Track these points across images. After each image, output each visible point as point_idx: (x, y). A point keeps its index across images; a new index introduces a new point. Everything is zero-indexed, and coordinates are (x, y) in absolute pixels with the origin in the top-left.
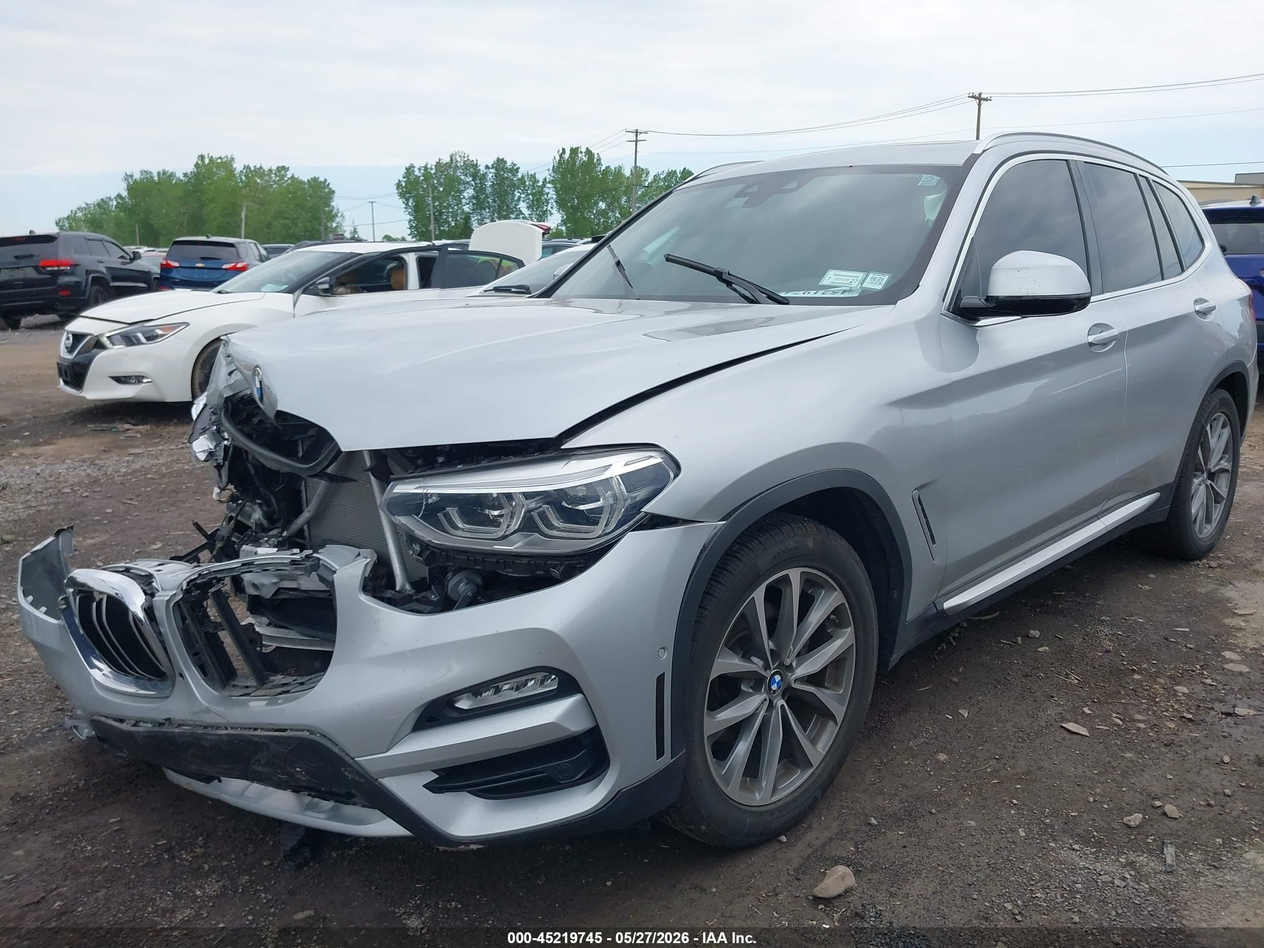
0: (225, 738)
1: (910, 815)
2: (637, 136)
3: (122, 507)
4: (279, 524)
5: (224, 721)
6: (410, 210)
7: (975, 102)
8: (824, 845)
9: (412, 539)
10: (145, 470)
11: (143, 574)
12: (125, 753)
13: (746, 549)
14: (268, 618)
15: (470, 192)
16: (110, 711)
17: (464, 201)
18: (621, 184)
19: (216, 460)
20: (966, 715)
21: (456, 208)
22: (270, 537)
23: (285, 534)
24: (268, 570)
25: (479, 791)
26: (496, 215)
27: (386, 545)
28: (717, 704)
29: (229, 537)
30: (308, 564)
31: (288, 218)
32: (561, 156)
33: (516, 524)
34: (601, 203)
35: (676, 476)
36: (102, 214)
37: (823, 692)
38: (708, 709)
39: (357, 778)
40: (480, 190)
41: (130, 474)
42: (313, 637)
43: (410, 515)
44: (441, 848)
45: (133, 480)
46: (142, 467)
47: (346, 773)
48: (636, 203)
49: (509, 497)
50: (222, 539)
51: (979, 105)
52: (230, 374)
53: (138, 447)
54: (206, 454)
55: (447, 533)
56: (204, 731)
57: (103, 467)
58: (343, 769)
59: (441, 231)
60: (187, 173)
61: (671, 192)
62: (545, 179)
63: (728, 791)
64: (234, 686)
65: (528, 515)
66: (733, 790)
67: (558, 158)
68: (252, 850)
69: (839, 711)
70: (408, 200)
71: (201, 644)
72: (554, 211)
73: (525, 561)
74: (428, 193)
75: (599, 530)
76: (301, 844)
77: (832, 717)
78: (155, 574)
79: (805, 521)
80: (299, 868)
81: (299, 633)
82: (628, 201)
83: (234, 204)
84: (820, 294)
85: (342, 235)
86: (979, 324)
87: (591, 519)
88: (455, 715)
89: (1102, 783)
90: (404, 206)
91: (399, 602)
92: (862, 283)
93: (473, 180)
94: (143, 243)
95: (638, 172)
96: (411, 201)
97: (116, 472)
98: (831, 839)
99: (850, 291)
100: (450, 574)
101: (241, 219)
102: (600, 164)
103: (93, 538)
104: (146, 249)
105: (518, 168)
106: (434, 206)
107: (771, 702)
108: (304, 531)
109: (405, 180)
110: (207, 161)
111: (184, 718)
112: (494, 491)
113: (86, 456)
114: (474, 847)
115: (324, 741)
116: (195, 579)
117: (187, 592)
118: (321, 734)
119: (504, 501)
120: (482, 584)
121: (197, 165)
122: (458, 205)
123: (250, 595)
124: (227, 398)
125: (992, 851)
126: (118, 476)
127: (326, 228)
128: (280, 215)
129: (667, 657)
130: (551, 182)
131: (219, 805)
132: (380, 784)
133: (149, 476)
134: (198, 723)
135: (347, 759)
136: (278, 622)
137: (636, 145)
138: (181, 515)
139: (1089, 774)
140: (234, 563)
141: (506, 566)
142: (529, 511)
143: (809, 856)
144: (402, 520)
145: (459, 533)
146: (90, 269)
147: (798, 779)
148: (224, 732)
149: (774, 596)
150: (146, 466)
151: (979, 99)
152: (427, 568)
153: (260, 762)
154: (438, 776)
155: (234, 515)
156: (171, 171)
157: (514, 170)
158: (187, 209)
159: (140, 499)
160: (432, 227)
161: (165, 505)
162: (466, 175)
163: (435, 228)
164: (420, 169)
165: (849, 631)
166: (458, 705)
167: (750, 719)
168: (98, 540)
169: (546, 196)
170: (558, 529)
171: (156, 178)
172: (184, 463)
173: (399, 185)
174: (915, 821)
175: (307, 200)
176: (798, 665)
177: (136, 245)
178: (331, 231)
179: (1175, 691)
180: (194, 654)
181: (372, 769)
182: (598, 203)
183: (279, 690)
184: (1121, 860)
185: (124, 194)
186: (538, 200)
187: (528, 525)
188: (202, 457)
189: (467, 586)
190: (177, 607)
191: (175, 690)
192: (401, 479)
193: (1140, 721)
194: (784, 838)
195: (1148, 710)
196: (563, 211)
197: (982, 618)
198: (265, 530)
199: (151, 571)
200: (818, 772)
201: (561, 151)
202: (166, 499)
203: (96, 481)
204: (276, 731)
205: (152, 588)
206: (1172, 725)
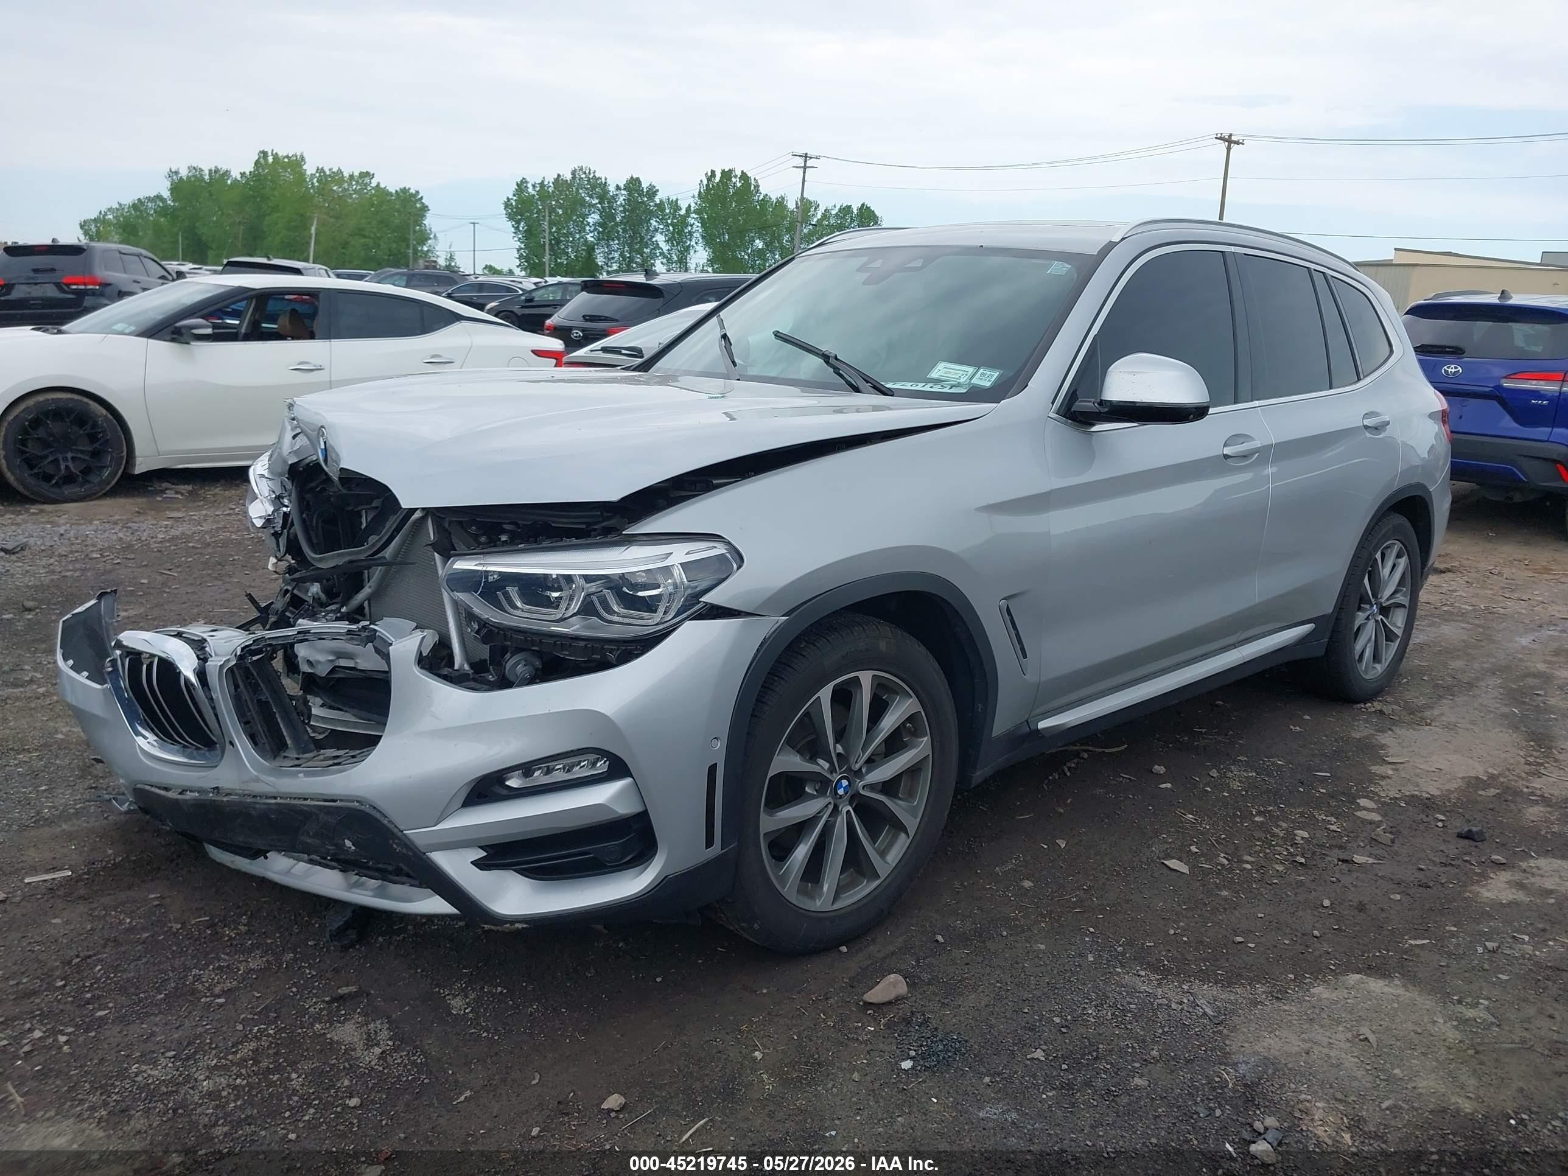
0: (273, 807)
1: (980, 936)
2: (805, 161)
3: (159, 578)
4: (338, 600)
5: (275, 790)
6: (520, 236)
7: (1223, 146)
8: (884, 958)
9: (471, 616)
10: (185, 538)
11: (196, 638)
12: (168, 825)
13: (812, 647)
14: (322, 699)
15: (594, 218)
16: (155, 779)
17: (588, 228)
18: (784, 218)
19: (274, 527)
20: (1063, 846)
21: (578, 236)
22: (328, 613)
23: (344, 609)
24: (324, 639)
25: (525, 869)
26: (627, 248)
27: (447, 623)
28: (777, 801)
29: (284, 612)
30: (364, 634)
31: (369, 237)
32: (709, 179)
33: (575, 607)
34: (757, 241)
35: (739, 568)
36: (138, 217)
37: (895, 803)
38: (765, 805)
39: (404, 851)
40: (608, 216)
41: (168, 541)
42: (369, 720)
43: (470, 592)
44: (487, 927)
45: (172, 548)
46: (183, 534)
47: (395, 846)
48: (801, 243)
49: (569, 579)
50: (276, 614)
51: (1229, 149)
52: (294, 437)
53: (178, 510)
54: (264, 521)
55: (505, 611)
56: (253, 800)
57: (137, 531)
58: (391, 841)
59: (557, 264)
60: (244, 173)
61: (793, 259)
62: (689, 206)
63: (785, 891)
64: (285, 757)
65: (588, 599)
66: (790, 889)
67: (705, 182)
68: (297, 931)
69: (912, 824)
70: (518, 222)
71: (253, 711)
72: (699, 248)
73: (582, 644)
74: (544, 216)
75: (657, 617)
76: (347, 926)
77: (903, 828)
78: (208, 639)
79: (879, 623)
80: (345, 949)
81: (354, 715)
82: (792, 240)
83: (302, 215)
84: (927, 388)
85: (435, 262)
86: (1094, 429)
87: (649, 606)
88: (505, 792)
89: (1187, 917)
90: (513, 230)
91: (457, 680)
92: (971, 379)
93: (600, 203)
94: (186, 259)
95: (805, 205)
96: (522, 224)
97: (152, 538)
98: (893, 953)
99: (958, 385)
100: (508, 655)
101: (311, 234)
102: (757, 191)
103: (126, 610)
104: (191, 266)
105: (657, 191)
106: (550, 232)
107: (836, 807)
108: (364, 608)
109: (515, 198)
110: (270, 159)
111: (233, 787)
112: (554, 572)
113: (117, 517)
114: (519, 926)
115: (374, 813)
116: (250, 645)
117: (241, 658)
118: (370, 806)
119: (563, 583)
120: (540, 667)
121: (257, 163)
122: (580, 232)
123: (304, 673)
124: (291, 465)
125: (1055, 972)
126: (155, 542)
127: (416, 251)
128: (359, 232)
129: (720, 746)
130: (696, 212)
131: (264, 883)
132: (428, 858)
133: (191, 545)
134: (246, 792)
135: (396, 830)
136: (333, 704)
137: (804, 172)
138: (227, 590)
139: (1178, 909)
140: (290, 632)
141: (563, 647)
142: (588, 595)
143: (867, 967)
144: (461, 596)
145: (518, 613)
146: (124, 289)
147: (865, 889)
148: (273, 801)
149: (843, 698)
150: (188, 532)
151: (1229, 141)
152: (488, 647)
153: (308, 833)
154: (485, 854)
155: (290, 588)
156: (224, 168)
157: (652, 192)
158: (244, 218)
159: (179, 570)
160: (546, 259)
161: (208, 579)
162: (591, 197)
163: (550, 260)
164: (534, 186)
165: (926, 740)
166: (507, 783)
167: (811, 822)
168: (132, 613)
169: (690, 228)
170: (618, 615)
171: (207, 177)
172: (231, 532)
173: (507, 205)
174: (984, 942)
175: (394, 216)
176: (868, 772)
177: (178, 261)
178: (421, 256)
179: (1295, 835)
180: (246, 722)
181: (420, 842)
182: (754, 241)
183: (331, 762)
184: (1184, 986)
185: (166, 194)
186: (680, 233)
187: (588, 609)
188: (259, 523)
189: (525, 668)
190: (230, 674)
191: (223, 761)
192: (461, 555)
193: (1247, 862)
194: (844, 949)
195: (1260, 852)
196: (710, 248)
197: (1107, 751)
198: (323, 605)
199: (205, 636)
200: (884, 884)
201: (709, 174)
202: (209, 572)
203: (129, 547)
204: (325, 801)
205: (205, 653)
206: (1280, 868)
